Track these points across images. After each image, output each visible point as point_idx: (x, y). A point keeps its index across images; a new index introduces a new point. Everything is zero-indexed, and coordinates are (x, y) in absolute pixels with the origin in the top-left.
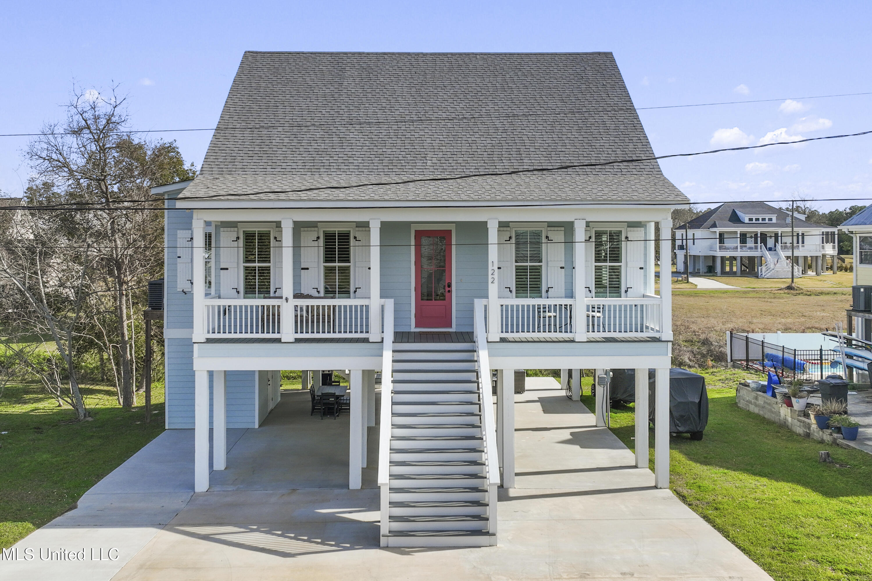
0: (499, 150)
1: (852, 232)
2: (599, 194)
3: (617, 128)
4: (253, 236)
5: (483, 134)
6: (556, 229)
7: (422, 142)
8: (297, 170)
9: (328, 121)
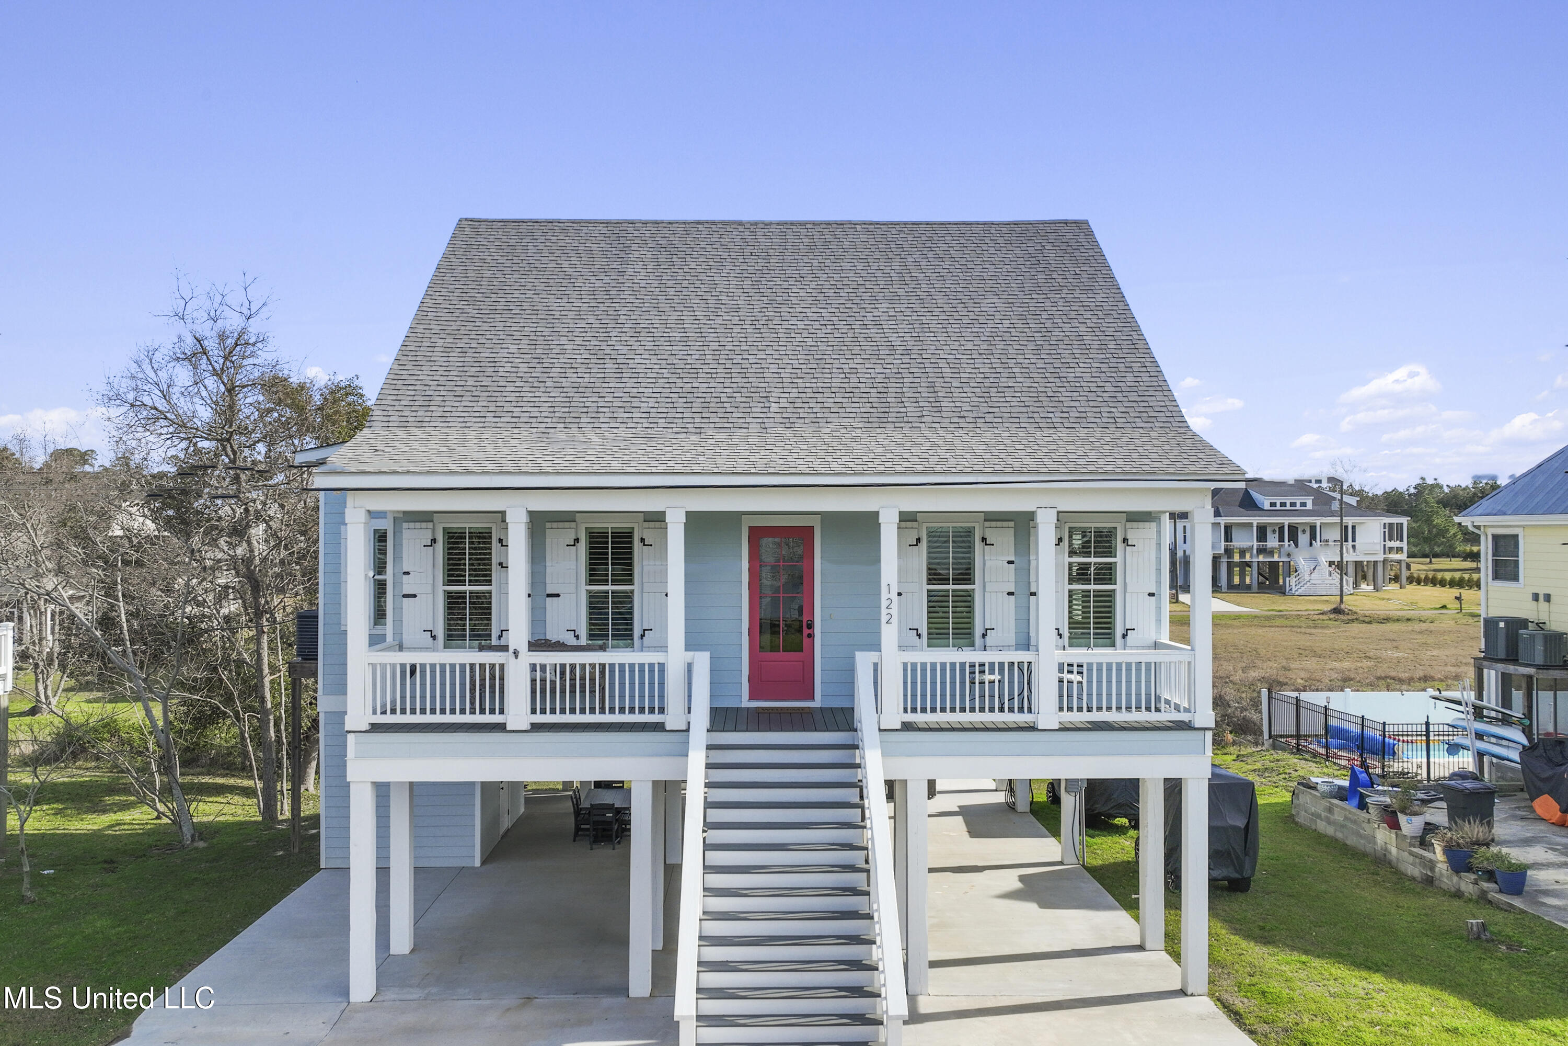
0: (898, 385)
1: (1478, 527)
2: (1081, 462)
3: (1103, 347)
4: (461, 538)
5: (868, 357)
6: (999, 524)
7: (762, 370)
8: (539, 420)
9: (597, 335)
